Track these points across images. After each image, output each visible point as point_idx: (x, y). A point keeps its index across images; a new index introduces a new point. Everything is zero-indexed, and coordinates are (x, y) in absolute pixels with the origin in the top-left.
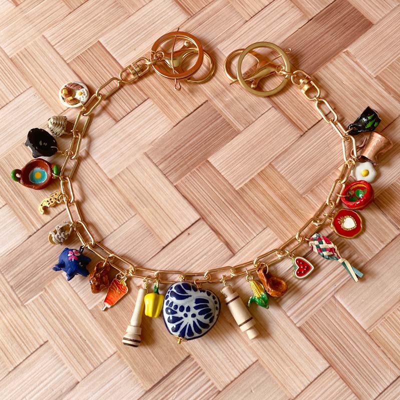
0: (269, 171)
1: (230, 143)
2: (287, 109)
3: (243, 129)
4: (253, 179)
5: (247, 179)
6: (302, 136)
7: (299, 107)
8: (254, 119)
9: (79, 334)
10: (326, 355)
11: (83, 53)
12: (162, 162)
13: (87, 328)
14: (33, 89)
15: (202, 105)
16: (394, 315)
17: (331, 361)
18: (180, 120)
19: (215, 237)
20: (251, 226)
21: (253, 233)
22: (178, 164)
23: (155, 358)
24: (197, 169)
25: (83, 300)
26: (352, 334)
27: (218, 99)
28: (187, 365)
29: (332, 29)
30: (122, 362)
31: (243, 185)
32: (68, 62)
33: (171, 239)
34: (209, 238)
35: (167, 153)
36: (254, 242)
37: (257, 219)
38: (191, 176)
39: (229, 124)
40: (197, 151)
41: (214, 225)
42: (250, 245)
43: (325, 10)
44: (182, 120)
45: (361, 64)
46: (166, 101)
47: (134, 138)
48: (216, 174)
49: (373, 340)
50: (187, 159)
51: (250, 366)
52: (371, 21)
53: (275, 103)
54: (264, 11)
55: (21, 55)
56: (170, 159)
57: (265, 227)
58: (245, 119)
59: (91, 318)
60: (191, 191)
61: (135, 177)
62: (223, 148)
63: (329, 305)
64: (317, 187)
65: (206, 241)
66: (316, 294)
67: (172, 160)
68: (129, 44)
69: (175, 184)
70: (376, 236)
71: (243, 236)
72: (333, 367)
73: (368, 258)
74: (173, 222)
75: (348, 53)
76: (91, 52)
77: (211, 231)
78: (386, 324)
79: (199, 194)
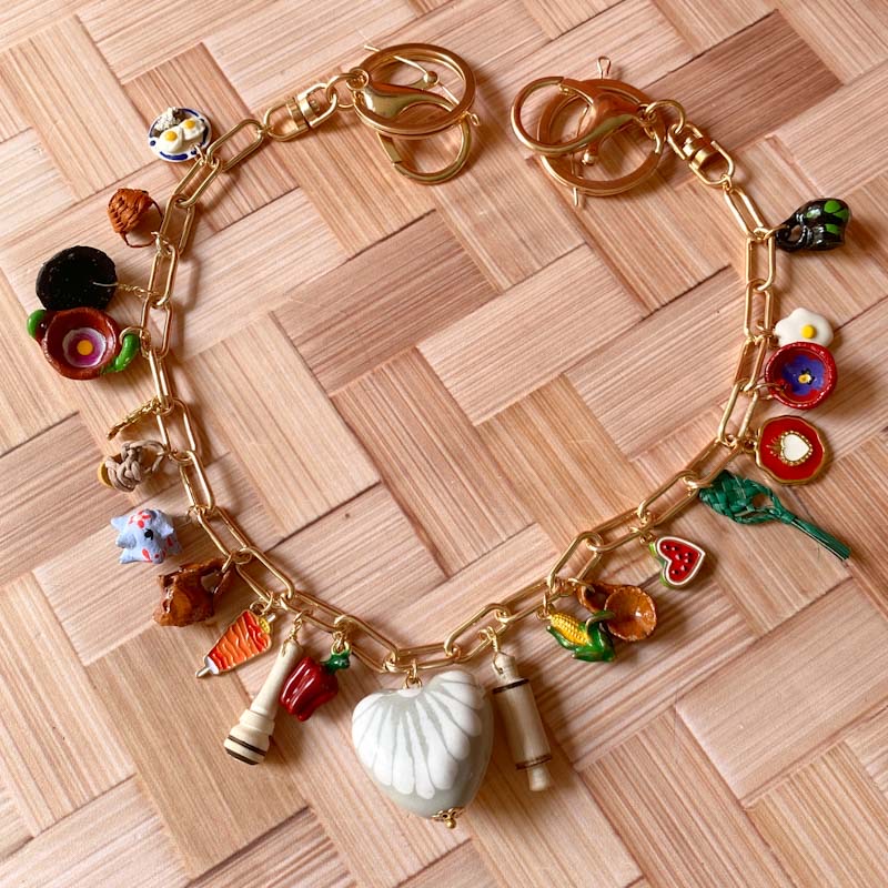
0: (558, 391)
1: (473, 314)
2: (617, 253)
3: (510, 285)
4: (517, 403)
5: (501, 403)
6: (644, 319)
7: (646, 252)
8: (538, 268)
9: (50, 721)
10: (635, 848)
11: (163, 66)
12: (308, 340)
13: (72, 709)
14: (33, 134)
15: (421, 218)
16: (811, 771)
17: (645, 864)
18: (363, 246)
19: (409, 530)
20: (498, 516)
21: (501, 534)
22: (346, 349)
23: (224, 803)
24: (389, 366)
25: (73, 640)
26: (705, 805)
27: (459, 209)
28: (300, 829)
29: (744, 83)
30: (143, 802)
31: (491, 415)
32: (124, 82)
33: (304, 524)
34: (394, 533)
35: (323, 320)
36: (498, 554)
37: (514, 500)
38: (371, 381)
39: (478, 272)
40: (395, 324)
41: (410, 502)
42: (489, 561)
43: (734, 39)
44: (368, 248)
45: (803, 169)
46: (337, 198)
47: (251, 274)
48: (432, 383)
49: (753, 825)
50: (369, 340)
51: (449, 852)
52: (840, 77)
53: (592, 237)
54: (593, 24)
55: (19, 55)
56: (328, 333)
57: (530, 521)
58: (517, 264)
59: (85, 687)
60: (367, 415)
61: (239, 366)
62: (455, 325)
63: (658, 727)
64: (665, 442)
65: (385, 538)
66: (630, 697)
67: (333, 336)
68: (270, 58)
69: (331, 395)
70: (791, 576)
71: (476, 537)
72: (648, 880)
73: (766, 626)
74: (315, 483)
75: (775, 143)
76: (182, 67)
77: (401, 515)
78: (789, 790)
79: (384, 423)
